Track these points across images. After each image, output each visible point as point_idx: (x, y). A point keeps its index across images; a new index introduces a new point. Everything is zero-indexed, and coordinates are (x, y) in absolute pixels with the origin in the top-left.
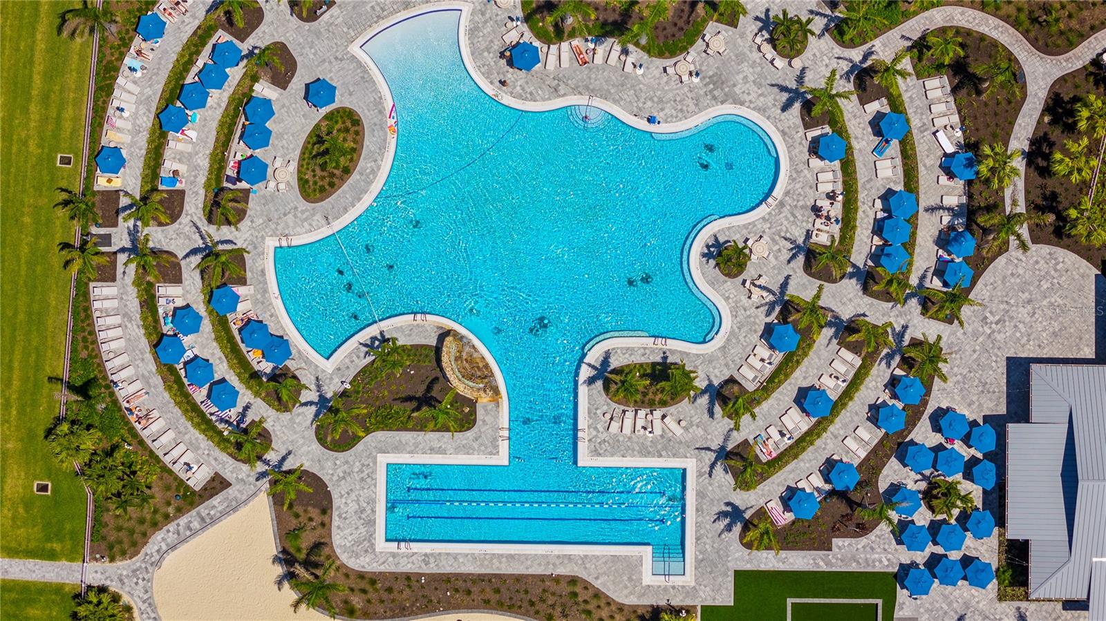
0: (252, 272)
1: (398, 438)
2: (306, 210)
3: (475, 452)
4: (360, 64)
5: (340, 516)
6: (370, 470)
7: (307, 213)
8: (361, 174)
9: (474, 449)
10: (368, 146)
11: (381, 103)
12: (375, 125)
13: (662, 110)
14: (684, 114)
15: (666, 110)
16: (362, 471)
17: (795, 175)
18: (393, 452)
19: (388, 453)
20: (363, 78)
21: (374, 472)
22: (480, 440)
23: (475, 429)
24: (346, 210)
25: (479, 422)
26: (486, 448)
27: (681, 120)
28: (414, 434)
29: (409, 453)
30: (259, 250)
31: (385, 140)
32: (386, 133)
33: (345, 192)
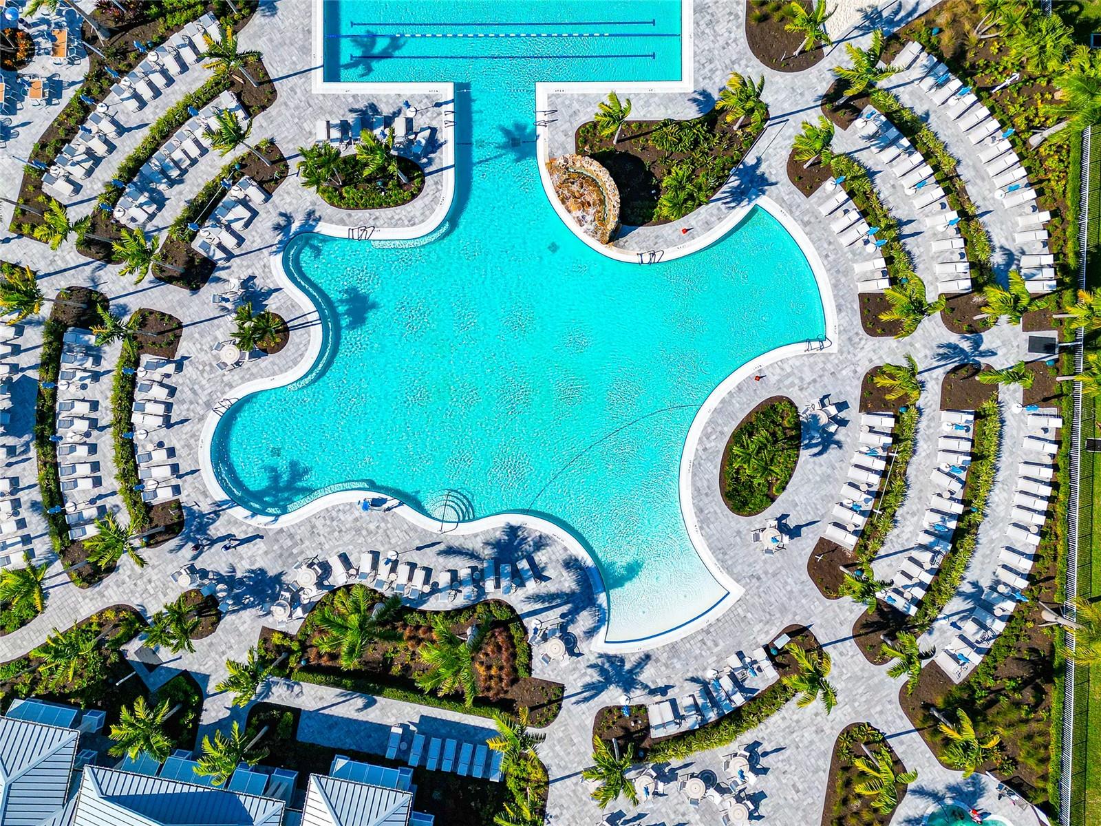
0: (852, 308)
1: (670, 112)
2: (788, 387)
3: (576, 97)
4: (729, 570)
5: (737, 17)
6: (702, 72)
7: (787, 382)
8: (722, 433)
9: (578, 101)
10: (715, 467)
11: (701, 521)
12: (707, 495)
13: (356, 520)
14: (329, 515)
15: (350, 518)
16: (713, 71)
17: (192, 441)
18: (674, 94)
19: (680, 94)
20: (725, 554)
21: (697, 71)
22: (571, 112)
23: (577, 125)
24: (739, 388)
25: (572, 133)
26: (563, 103)
27: (333, 507)
28: (649, 118)
29: (655, 95)
30: (844, 337)
31: (694, 475)
32: (694, 484)
33: (742, 410)
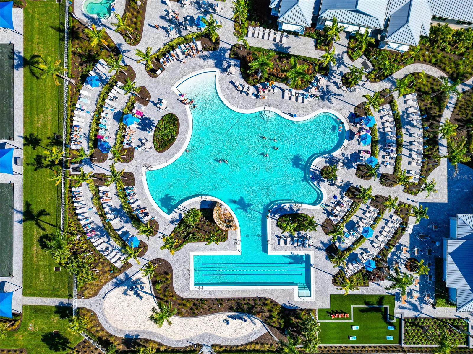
0: (137, 181)
1: (198, 245)
2: (158, 156)
4: (176, 96)
5: (176, 277)
6: (187, 258)
8: (179, 141)
9: (227, 249)
10: (181, 129)
11: (185, 111)
12: (184, 120)
13: (298, 111)
14: (307, 113)
15: (300, 112)
16: (184, 259)
18: (196, 251)
19: (194, 251)
21: (189, 259)
22: (229, 245)
23: (228, 241)
24: (173, 155)
25: (229, 238)
26: (232, 248)
27: (305, 115)
28: (204, 243)
29: (202, 251)
30: (140, 172)
31: (188, 127)
32: (188, 124)
33: (173, 148)
